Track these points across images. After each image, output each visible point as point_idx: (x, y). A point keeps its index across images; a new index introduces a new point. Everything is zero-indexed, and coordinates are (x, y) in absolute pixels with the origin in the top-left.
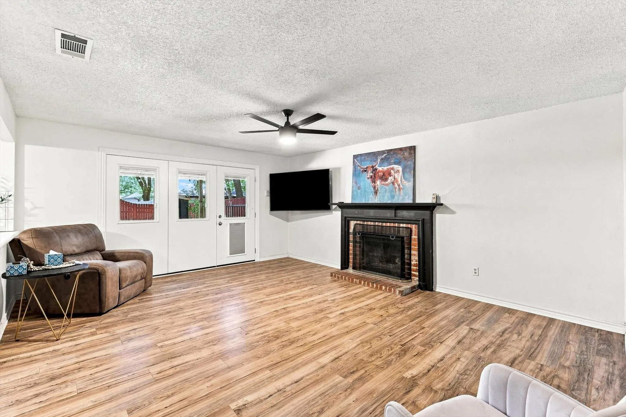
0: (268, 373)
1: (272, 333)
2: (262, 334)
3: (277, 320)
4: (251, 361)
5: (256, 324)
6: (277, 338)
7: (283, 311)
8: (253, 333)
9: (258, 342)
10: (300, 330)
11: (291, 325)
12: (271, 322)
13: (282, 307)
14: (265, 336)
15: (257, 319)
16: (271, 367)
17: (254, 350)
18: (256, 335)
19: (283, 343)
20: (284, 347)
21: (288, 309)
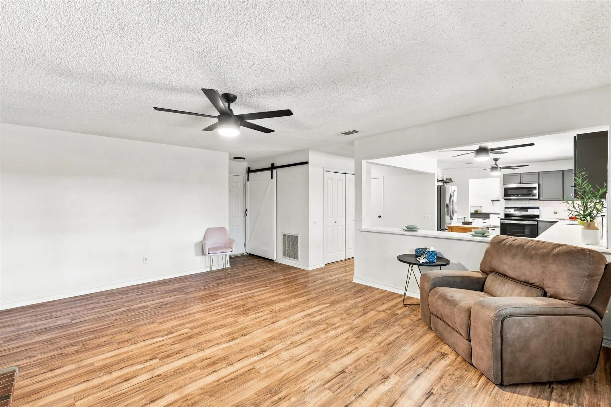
0: (255, 295)
1: (251, 312)
2: (259, 312)
3: (245, 324)
4: (265, 298)
5: (265, 319)
6: (247, 310)
7: (235, 336)
8: (266, 312)
9: (261, 307)
10: (227, 316)
11: (233, 319)
12: (252, 322)
13: (236, 341)
14: (256, 310)
15: (265, 325)
16: (253, 296)
17: (264, 302)
18: (264, 311)
19: (244, 306)
20: (244, 305)
21: (229, 338)
